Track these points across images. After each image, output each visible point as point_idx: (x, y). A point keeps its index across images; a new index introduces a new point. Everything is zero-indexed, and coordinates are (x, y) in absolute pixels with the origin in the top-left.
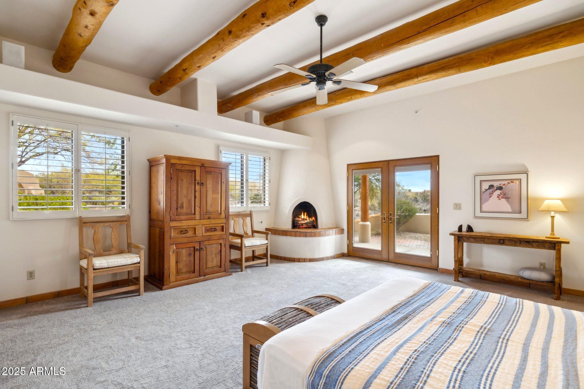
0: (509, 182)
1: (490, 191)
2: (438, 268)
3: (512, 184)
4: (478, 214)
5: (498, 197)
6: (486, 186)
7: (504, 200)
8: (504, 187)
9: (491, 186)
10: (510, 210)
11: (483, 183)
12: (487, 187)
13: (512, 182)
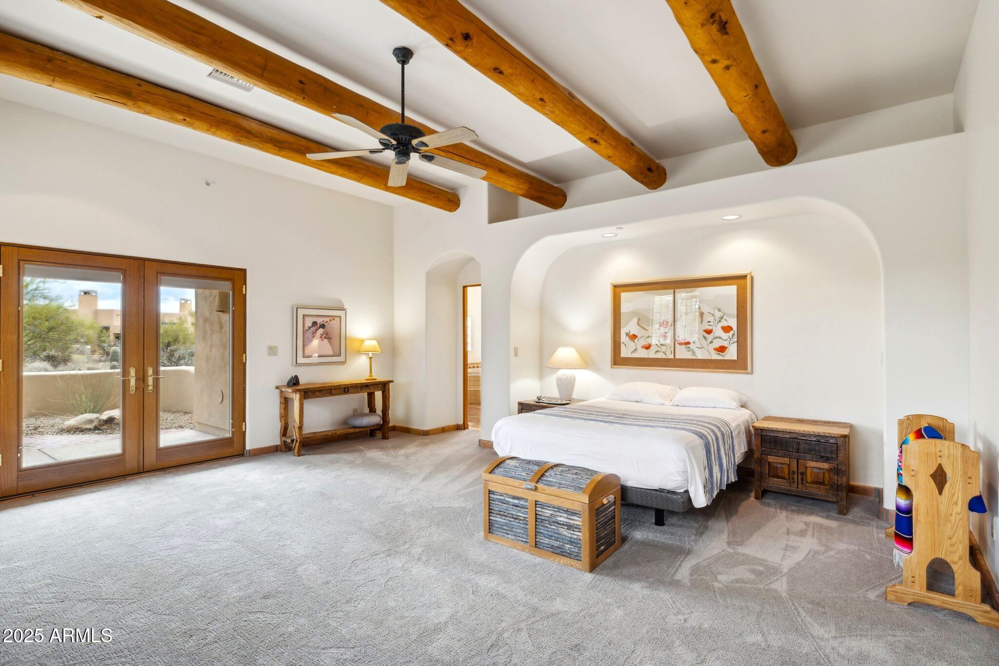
0: (331, 319)
1: (314, 329)
2: (245, 451)
3: (333, 321)
4: (301, 360)
5: (321, 337)
6: (309, 323)
7: (326, 340)
8: (326, 324)
9: (315, 323)
10: (331, 353)
11: (307, 318)
12: (310, 325)
13: (334, 320)
